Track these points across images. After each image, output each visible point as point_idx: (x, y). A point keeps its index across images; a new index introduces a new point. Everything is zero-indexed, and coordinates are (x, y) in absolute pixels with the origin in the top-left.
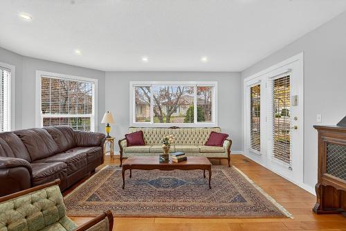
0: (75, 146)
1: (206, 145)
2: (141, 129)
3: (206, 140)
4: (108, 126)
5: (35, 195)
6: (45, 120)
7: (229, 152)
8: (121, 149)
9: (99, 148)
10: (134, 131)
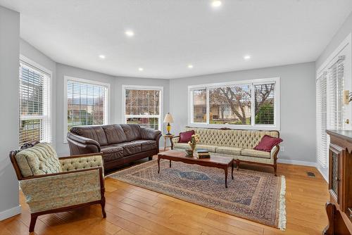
0: (140, 138)
1: (255, 149)
2: (193, 129)
3: (257, 143)
4: (169, 125)
5: (89, 158)
6: (129, 120)
7: (275, 159)
8: (172, 144)
9: (153, 142)
10: (188, 130)
